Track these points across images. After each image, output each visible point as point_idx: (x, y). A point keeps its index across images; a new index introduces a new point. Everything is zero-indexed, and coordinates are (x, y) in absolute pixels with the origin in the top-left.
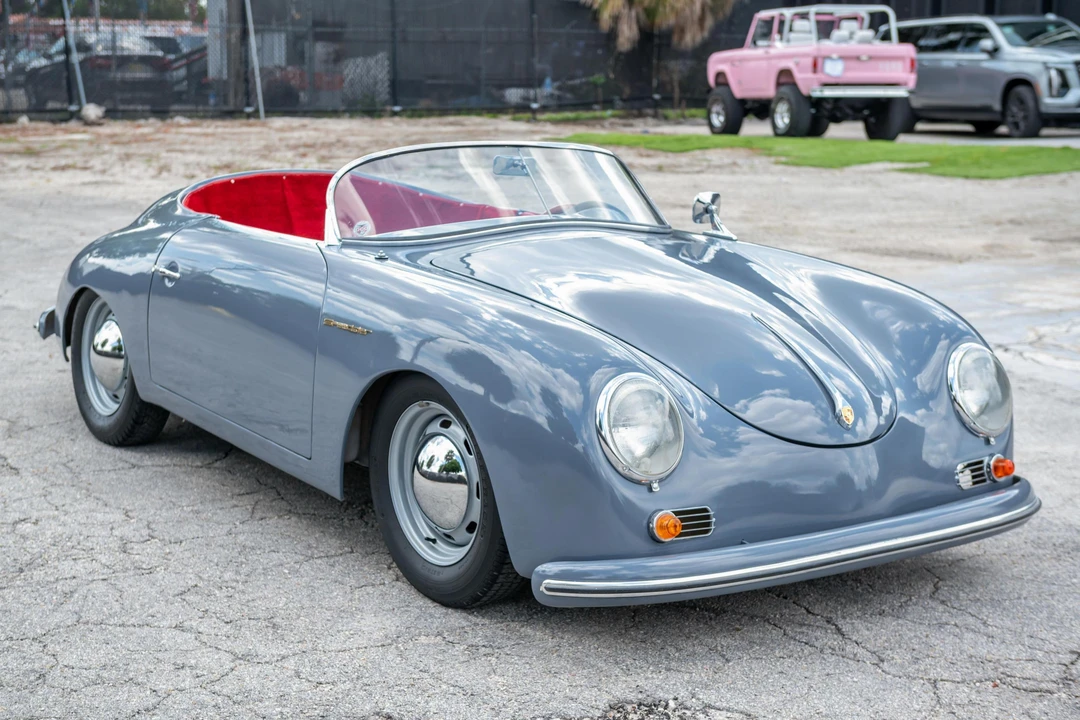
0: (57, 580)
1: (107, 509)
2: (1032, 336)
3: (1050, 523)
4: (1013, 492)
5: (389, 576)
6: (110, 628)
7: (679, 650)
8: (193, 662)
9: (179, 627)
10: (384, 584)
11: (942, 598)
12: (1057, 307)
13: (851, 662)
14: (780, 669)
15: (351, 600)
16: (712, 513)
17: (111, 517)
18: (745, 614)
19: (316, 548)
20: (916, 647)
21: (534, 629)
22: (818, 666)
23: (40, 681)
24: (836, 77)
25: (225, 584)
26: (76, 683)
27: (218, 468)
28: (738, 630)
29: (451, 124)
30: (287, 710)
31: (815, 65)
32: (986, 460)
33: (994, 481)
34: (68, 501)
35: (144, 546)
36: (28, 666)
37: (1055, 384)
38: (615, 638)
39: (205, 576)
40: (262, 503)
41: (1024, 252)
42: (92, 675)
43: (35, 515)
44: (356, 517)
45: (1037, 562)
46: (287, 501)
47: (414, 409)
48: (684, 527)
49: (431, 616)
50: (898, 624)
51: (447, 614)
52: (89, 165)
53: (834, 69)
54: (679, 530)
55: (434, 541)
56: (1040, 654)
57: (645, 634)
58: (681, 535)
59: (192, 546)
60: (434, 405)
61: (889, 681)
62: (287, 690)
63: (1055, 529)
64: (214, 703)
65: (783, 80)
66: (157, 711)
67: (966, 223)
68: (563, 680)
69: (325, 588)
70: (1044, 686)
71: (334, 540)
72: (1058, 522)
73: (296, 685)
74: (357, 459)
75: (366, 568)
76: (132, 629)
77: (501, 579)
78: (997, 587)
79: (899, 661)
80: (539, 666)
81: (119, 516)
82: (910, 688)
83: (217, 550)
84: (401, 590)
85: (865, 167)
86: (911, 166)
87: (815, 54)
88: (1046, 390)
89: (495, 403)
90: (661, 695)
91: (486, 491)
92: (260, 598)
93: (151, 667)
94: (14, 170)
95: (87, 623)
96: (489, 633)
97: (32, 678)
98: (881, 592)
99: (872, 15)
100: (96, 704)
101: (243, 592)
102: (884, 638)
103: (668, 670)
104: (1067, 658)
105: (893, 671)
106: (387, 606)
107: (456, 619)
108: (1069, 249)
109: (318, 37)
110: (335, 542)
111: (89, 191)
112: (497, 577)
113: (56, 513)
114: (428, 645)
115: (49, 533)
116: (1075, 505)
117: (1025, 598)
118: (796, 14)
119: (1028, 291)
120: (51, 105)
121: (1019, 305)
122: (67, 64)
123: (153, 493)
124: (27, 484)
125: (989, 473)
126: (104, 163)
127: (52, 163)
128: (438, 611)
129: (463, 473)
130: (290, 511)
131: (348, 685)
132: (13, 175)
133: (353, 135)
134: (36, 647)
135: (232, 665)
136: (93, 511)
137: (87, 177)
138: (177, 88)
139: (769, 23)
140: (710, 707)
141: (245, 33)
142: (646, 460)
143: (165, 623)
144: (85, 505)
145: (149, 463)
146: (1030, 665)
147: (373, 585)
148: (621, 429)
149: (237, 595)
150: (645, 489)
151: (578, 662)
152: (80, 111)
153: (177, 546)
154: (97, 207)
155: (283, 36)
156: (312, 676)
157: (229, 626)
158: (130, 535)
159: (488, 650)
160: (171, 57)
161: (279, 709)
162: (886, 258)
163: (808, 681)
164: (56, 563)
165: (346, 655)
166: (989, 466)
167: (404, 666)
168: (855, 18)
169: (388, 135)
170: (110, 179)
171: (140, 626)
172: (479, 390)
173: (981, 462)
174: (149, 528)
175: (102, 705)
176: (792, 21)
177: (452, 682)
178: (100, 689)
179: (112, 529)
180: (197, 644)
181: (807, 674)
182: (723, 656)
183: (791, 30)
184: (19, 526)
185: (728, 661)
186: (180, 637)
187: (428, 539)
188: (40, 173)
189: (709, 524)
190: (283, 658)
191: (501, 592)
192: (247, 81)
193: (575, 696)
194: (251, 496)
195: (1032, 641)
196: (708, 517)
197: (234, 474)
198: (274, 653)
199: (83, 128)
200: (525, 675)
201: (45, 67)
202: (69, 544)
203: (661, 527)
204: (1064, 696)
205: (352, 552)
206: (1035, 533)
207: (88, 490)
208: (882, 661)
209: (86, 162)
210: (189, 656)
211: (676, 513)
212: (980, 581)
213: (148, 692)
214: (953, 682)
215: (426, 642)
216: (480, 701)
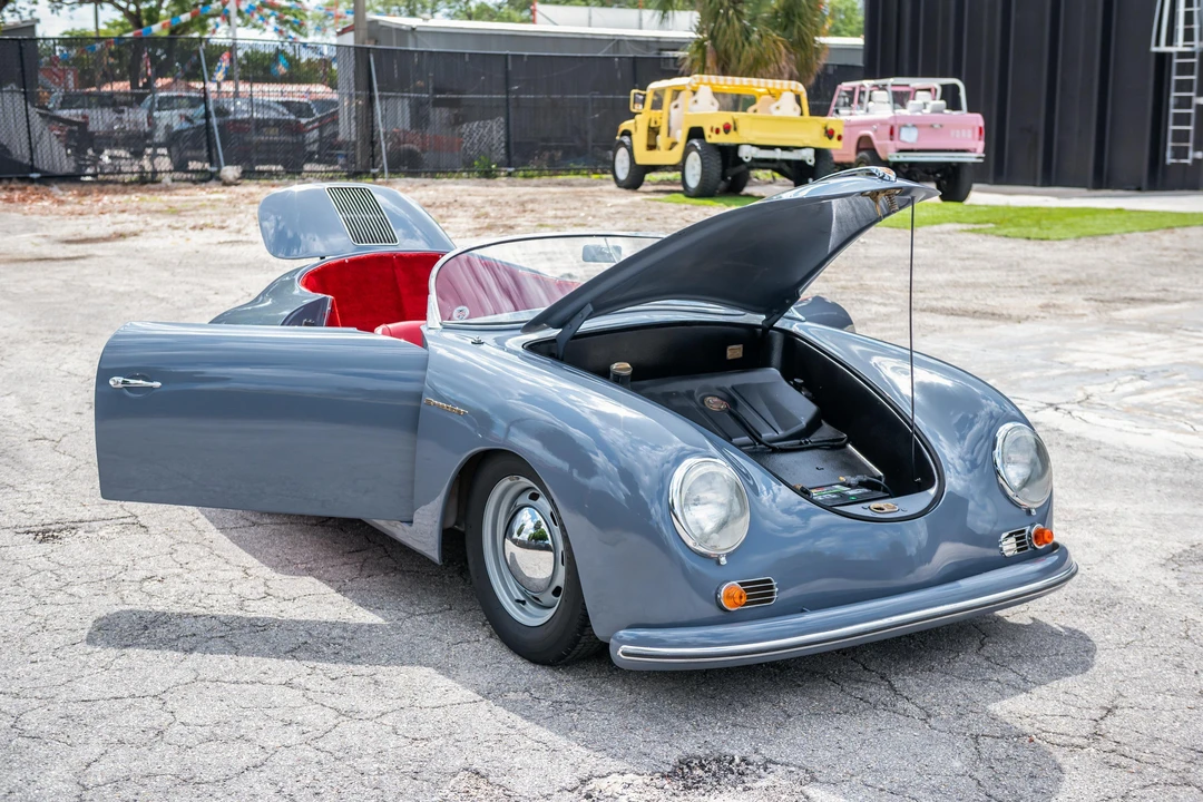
0: (179, 637)
1: (228, 567)
2: (1080, 395)
3: (1089, 580)
4: (1054, 558)
5: (482, 634)
6: (225, 685)
7: (745, 706)
8: (300, 718)
9: (288, 684)
10: (478, 641)
11: (987, 654)
12: (1106, 367)
13: (901, 718)
14: (836, 725)
15: (447, 656)
16: (775, 584)
17: (229, 575)
18: (807, 671)
19: (418, 605)
20: (961, 703)
21: (613, 685)
22: (871, 721)
23: (159, 738)
24: (912, 144)
25: (332, 641)
26: (192, 740)
27: (331, 526)
28: (799, 686)
29: (559, 184)
30: (384, 765)
31: (892, 133)
32: (1028, 529)
33: (1035, 548)
34: (192, 559)
35: (259, 603)
36: (148, 723)
37: (1100, 443)
38: (688, 694)
39: (315, 633)
40: (370, 561)
41: (1076, 312)
42: (206, 732)
43: (161, 573)
44: (455, 575)
45: (1075, 618)
46: (393, 559)
47: (506, 482)
48: (748, 597)
49: (520, 672)
50: (946, 681)
51: (535, 670)
52: (225, 225)
53: (909, 137)
54: (744, 600)
55: (524, 602)
56: (1073, 710)
57: (715, 690)
58: (747, 604)
59: (304, 602)
60: (522, 479)
61: (935, 736)
62: (385, 746)
63: (1093, 585)
64: (316, 760)
65: (862, 146)
66: (264, 768)
67: (1026, 284)
68: (638, 736)
69: (424, 645)
70: (1074, 741)
71: (434, 597)
72: (1095, 578)
73: (393, 741)
74: (456, 523)
75: (462, 625)
76: (245, 686)
77: (583, 639)
78: (1037, 643)
79: (945, 717)
80: (617, 721)
81: (239, 574)
82: (953, 744)
83: (328, 606)
84: (494, 647)
85: (936, 228)
86: (977, 227)
87: (892, 122)
88: (1091, 448)
89: (579, 478)
90: (727, 750)
91: (569, 560)
92: (364, 654)
93: (261, 724)
94: (157, 229)
95: (204, 680)
96: (573, 689)
97: (151, 735)
98: (932, 648)
99: (944, 87)
100: (208, 761)
101: (349, 649)
102: (932, 694)
103: (734, 725)
104: (1097, 714)
105: (940, 726)
106: (480, 663)
107: (543, 675)
108: (1118, 310)
109: (438, 103)
110: (435, 600)
111: (225, 250)
112: (580, 638)
113: (181, 570)
114: (516, 701)
115: (173, 591)
116: (1112, 561)
117: (1062, 655)
118: (875, 86)
119: (1078, 351)
120: (193, 165)
121: (1070, 365)
122: (208, 126)
123: (271, 551)
124: (155, 543)
125: (1030, 541)
126: (239, 223)
127: (191, 222)
128: (526, 667)
129: (549, 542)
130: (395, 569)
131: (441, 741)
132: (154, 234)
133: (469, 195)
134: (157, 704)
135: (336, 722)
136: (214, 569)
137: (223, 236)
138: (308, 149)
139: (851, 93)
140: (770, 761)
141: (371, 100)
142: (715, 536)
143: (275, 680)
144: (208, 563)
145: (268, 521)
146: (1064, 720)
147: (469, 642)
148: (692, 507)
149: (343, 652)
150: (714, 563)
151: (652, 717)
152: (219, 171)
153: (290, 603)
154: (232, 266)
155: (406, 102)
156: (409, 732)
157: (334, 683)
158: (248, 593)
159: (571, 706)
160: (304, 121)
161: (376, 766)
162: (952, 317)
163: (861, 736)
164: (179, 621)
165: (440, 711)
166: (1030, 533)
167: (493, 721)
168: (929, 90)
169: (502, 195)
170: (244, 238)
171: (253, 683)
172: (565, 466)
173: (1023, 531)
174: (265, 584)
175: (214, 763)
176: (871, 92)
177: (536, 738)
178: (213, 745)
179: (232, 586)
180: (305, 700)
181: (861, 730)
182: (785, 712)
183: (870, 100)
184: (146, 583)
185: (789, 716)
186: (290, 693)
187: (518, 601)
188: (181, 232)
189: (772, 594)
190: (383, 714)
191: (583, 652)
192: (373, 143)
193: (648, 751)
194: (360, 554)
195: (1066, 697)
196: (771, 587)
197: (346, 532)
198: (375, 708)
199: (221, 189)
200: (604, 730)
201: (188, 129)
202: (191, 601)
203: (728, 597)
204: (1093, 750)
205: (450, 609)
206: (1075, 589)
207: (211, 548)
208: (929, 716)
209: (224, 221)
210: (296, 712)
211: (742, 584)
212: (1022, 637)
213: (257, 749)
214: (993, 737)
215: (514, 698)
216: (561, 757)
